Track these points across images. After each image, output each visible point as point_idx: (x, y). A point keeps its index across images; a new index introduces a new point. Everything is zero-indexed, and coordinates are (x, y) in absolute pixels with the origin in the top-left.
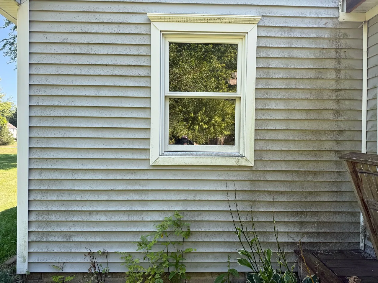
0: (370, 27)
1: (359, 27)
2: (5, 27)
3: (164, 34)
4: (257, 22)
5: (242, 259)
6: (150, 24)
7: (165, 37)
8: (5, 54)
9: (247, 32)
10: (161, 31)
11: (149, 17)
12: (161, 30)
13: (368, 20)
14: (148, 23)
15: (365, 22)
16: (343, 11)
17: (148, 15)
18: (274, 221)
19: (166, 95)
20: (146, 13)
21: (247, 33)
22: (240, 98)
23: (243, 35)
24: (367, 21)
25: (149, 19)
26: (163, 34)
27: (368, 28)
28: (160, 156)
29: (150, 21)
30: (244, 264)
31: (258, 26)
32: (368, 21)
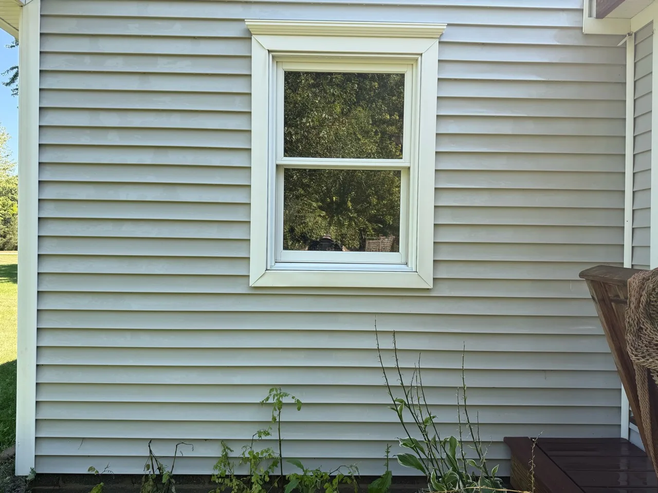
0: (638, 44)
1: (619, 45)
2: (14, 44)
3: (276, 56)
4: (438, 35)
5: (406, 454)
6: (251, 38)
7: (277, 62)
8: (14, 93)
9: (421, 52)
10: (269, 51)
11: (249, 27)
12: (270, 49)
13: (634, 32)
14: (247, 37)
15: (630, 34)
16: (590, 16)
17: (246, 23)
18: (464, 387)
19: (279, 162)
20: (243, 20)
21: (421, 55)
22: (409, 168)
23: (413, 59)
24: (633, 34)
25: (248, 30)
26: (273, 57)
27: (636, 46)
28: (267, 270)
29: (251, 35)
30: (411, 464)
31: (440, 42)
32: (635, 34)
